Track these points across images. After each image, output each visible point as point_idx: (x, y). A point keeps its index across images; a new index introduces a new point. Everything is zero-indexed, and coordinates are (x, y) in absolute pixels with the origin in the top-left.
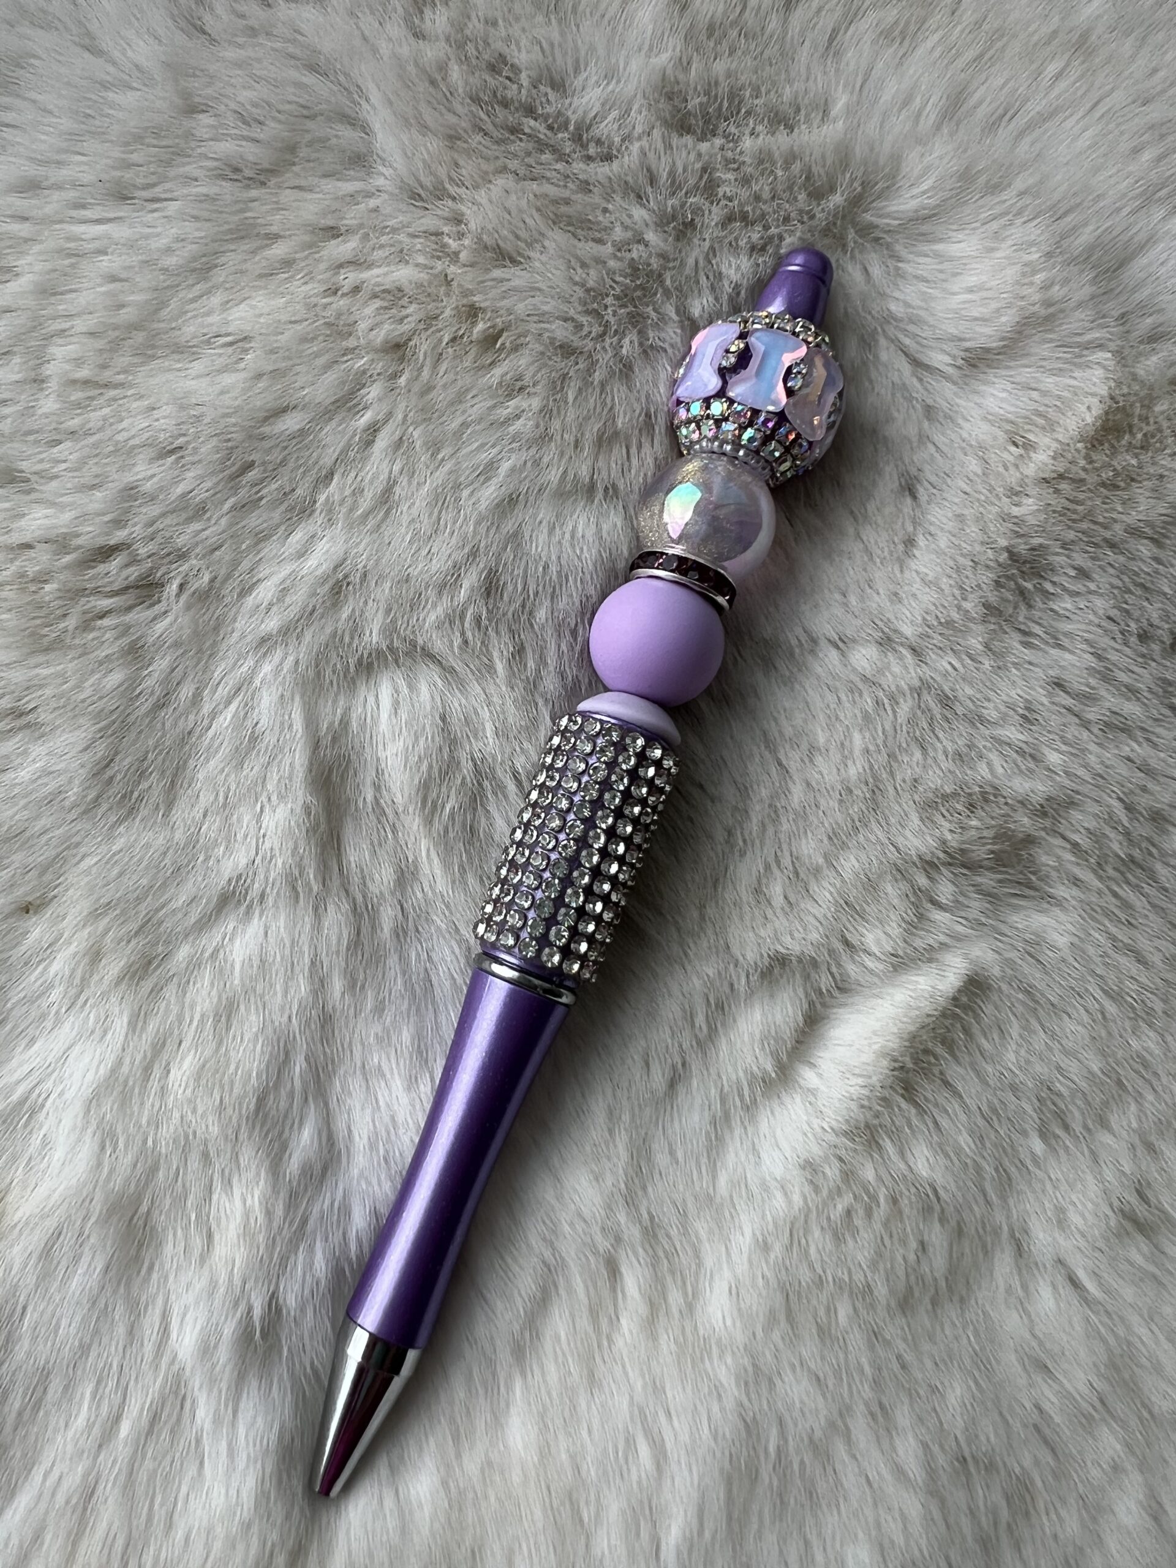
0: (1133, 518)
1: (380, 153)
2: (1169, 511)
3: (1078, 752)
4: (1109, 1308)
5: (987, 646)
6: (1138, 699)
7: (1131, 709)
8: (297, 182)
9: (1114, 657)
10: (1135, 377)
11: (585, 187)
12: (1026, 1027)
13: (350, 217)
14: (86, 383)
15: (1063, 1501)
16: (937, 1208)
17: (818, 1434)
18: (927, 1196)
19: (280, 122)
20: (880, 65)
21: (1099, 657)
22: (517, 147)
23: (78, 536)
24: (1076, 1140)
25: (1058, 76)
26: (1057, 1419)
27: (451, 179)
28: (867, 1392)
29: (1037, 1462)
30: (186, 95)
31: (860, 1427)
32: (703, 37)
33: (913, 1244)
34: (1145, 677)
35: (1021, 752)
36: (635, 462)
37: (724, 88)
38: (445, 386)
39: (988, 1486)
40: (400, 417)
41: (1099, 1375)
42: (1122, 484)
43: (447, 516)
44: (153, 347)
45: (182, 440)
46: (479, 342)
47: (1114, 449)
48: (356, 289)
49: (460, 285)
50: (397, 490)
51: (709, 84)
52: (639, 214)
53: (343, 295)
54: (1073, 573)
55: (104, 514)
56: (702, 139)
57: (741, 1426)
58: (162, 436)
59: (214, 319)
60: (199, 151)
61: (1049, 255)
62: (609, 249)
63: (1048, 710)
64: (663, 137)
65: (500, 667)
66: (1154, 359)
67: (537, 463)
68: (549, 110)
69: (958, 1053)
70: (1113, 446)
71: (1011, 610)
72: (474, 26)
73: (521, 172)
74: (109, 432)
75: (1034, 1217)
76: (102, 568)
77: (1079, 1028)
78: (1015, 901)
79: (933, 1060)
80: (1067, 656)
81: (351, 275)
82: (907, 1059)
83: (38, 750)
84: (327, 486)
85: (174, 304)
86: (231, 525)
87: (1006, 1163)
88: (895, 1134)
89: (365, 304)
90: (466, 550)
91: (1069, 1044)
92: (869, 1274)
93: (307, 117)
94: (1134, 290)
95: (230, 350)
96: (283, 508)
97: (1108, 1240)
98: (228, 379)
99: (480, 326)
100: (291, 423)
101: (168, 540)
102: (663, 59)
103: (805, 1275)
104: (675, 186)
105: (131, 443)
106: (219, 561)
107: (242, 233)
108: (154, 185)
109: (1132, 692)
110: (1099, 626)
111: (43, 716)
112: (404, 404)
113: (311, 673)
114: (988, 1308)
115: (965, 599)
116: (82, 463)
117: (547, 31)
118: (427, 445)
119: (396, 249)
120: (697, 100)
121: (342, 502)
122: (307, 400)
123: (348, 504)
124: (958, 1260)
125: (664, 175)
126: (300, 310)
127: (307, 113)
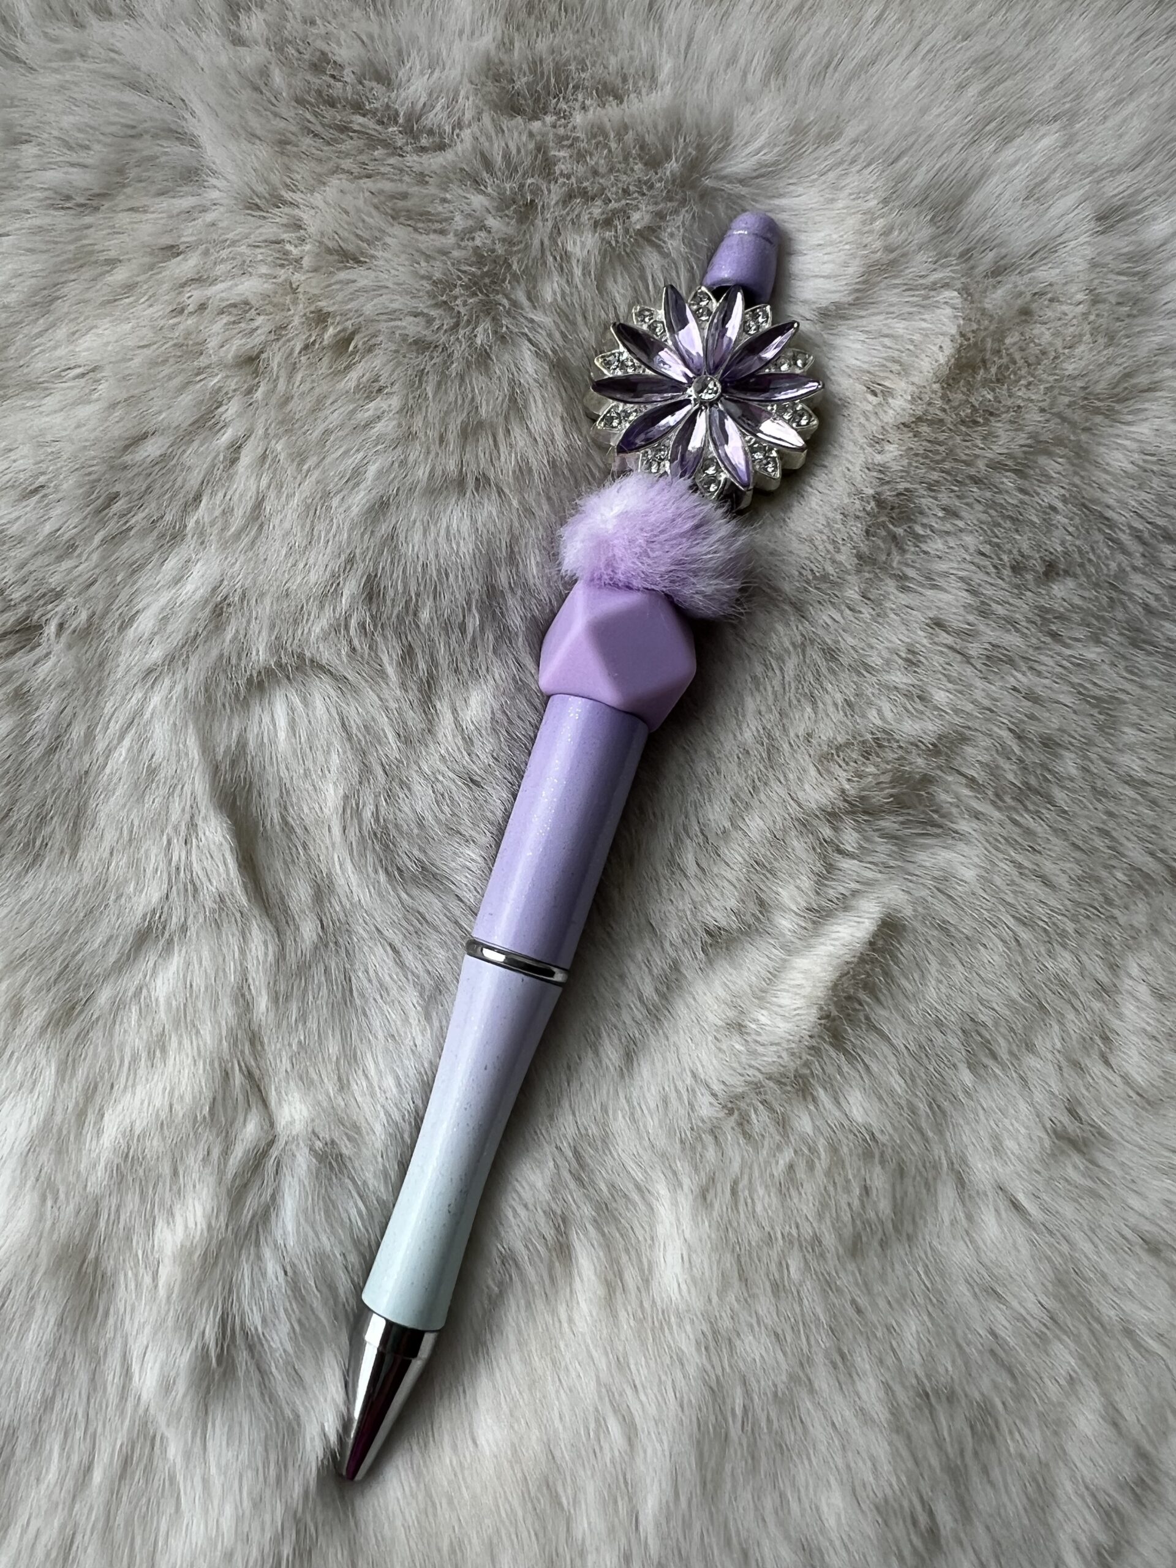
0: (994, 452)
1: (212, 166)
2: (1029, 441)
3: (965, 689)
4: (1051, 1227)
5: (865, 595)
6: (1017, 630)
7: (1011, 640)
8: (130, 204)
9: (988, 591)
10: (983, 312)
11: (421, 178)
12: (944, 962)
13: (188, 233)
15: (1025, 1421)
16: (876, 1151)
17: (781, 1387)
18: (865, 1140)
19: (106, 145)
20: (701, 27)
21: (974, 593)
22: (348, 145)
24: (1003, 1066)
25: (879, 19)
26: (1011, 1342)
27: (285, 184)
28: (825, 1341)
29: (996, 1386)
30: (8, 127)
31: (821, 1376)
32: (522, 15)
33: (857, 1191)
34: (1023, 608)
35: (908, 695)
36: (503, 448)
37: (548, 66)
38: (302, 395)
39: (951, 1416)
40: (261, 432)
41: (1046, 1293)
42: (981, 420)
43: (321, 527)
45: (42, 479)
46: (330, 347)
47: (971, 388)
48: (202, 307)
49: (305, 292)
50: (268, 506)
51: (534, 62)
52: (478, 201)
53: (191, 314)
54: (941, 514)
56: (535, 118)
57: (706, 1391)
58: (22, 476)
59: (61, 352)
60: (28, 182)
61: (885, 201)
62: (451, 239)
63: (931, 651)
64: (493, 119)
65: (390, 670)
66: (1000, 292)
67: (403, 463)
68: (377, 105)
69: (882, 998)
70: (969, 383)
71: (884, 557)
72: (293, 26)
73: (356, 170)
75: (971, 1148)
77: (996, 958)
78: (921, 841)
79: (858, 1007)
80: (943, 595)
81: (196, 293)
82: (832, 1008)
84: (197, 507)
85: (20, 341)
86: (103, 558)
87: (940, 1099)
88: (828, 1084)
89: (213, 322)
90: (343, 557)
91: (987, 975)
92: (815, 1225)
93: (132, 136)
94: (973, 227)
95: (82, 381)
96: (155, 533)
97: (1042, 1160)
98: (84, 412)
99: (331, 331)
100: (152, 449)
101: (41, 582)
102: (486, 42)
103: (754, 1233)
104: (512, 168)
106: (94, 597)
107: (81, 262)
109: (1011, 624)
110: (973, 563)
112: (263, 419)
113: (202, 699)
114: (935, 1243)
115: (838, 551)
117: (364, 23)
118: (292, 457)
119: (238, 261)
120: (524, 80)
121: (212, 524)
122: (165, 423)
123: (219, 525)
124: (902, 1199)
125: (498, 159)
126: (148, 334)
127: (134, 133)
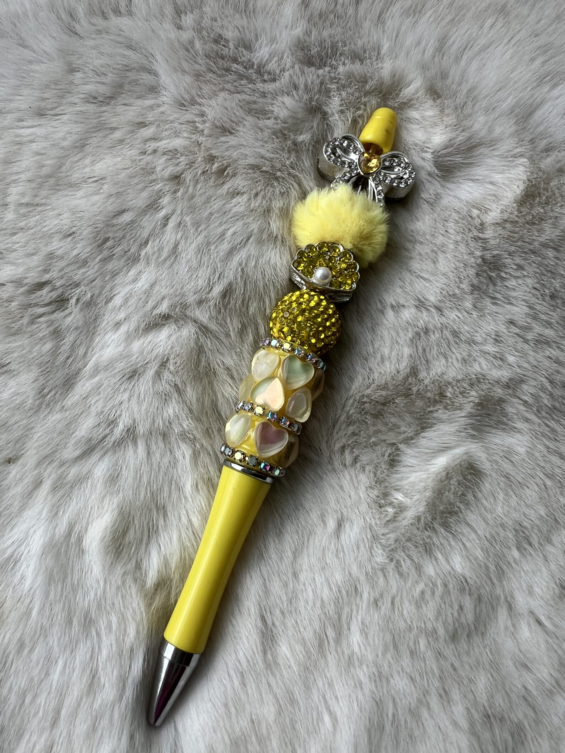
0: (543, 238)
1: (164, 85)
2: (561, 234)
3: (524, 355)
4: (557, 634)
5: (474, 306)
6: (552, 327)
7: (549, 332)
8: (125, 102)
9: (538, 307)
10: (540, 169)
11: (264, 95)
12: (507, 494)
13: (150, 117)
14: (27, 205)
15: (541, 735)
16: (467, 588)
17: (413, 705)
18: (462, 582)
19: (114, 73)
20: (403, 28)
21: (531, 308)
22: (229, 78)
23: (27, 278)
24: (535, 550)
25: (492, 26)
26: (535, 693)
27: (198, 95)
28: (437, 683)
29: (526, 716)
30: (69, 64)
31: (434, 701)
32: (317, 19)
33: (456, 607)
34: (555, 316)
35: (495, 357)
37: (328, 43)
38: (200, 195)
39: (501, 730)
40: (179, 212)
41: (555, 669)
42: (537, 222)
43: (205, 259)
44: (58, 185)
45: (74, 229)
46: (215, 173)
47: (532, 206)
48: (155, 151)
49: (205, 146)
50: (180, 247)
51: (321, 42)
53: (149, 154)
54: (514, 267)
55: (38, 267)
56: (320, 68)
57: (374, 704)
58: (65, 227)
59: (87, 170)
60: (77, 90)
63: (507, 335)
64: (300, 68)
66: (549, 160)
68: (243, 59)
69: (473, 509)
70: (531, 204)
71: (485, 287)
72: (206, 22)
73: (232, 89)
74: (39, 228)
75: (516, 590)
76: (39, 293)
77: (534, 494)
80: (515, 308)
81: (152, 145)
83: (12, 383)
84: (146, 247)
85: (68, 164)
86: (100, 269)
87: (501, 563)
88: (443, 550)
89: (160, 159)
90: (217, 275)
91: (529, 503)
92: (434, 623)
93: (127, 70)
94: (536, 128)
95: (95, 184)
96: (125, 258)
97: (554, 600)
98: (96, 198)
99: (216, 165)
100: (127, 217)
101: (70, 278)
102: (298, 31)
103: (402, 625)
105: (51, 231)
106: (95, 287)
107: (99, 128)
108: (56, 108)
109: (548, 325)
110: (530, 293)
111: (13, 366)
112: (181, 205)
114: (496, 637)
115: (461, 283)
116: (27, 243)
117: (241, 21)
118: (193, 224)
119: (174, 130)
120: (316, 50)
121: (153, 254)
122: (134, 206)
123: (156, 255)
124: (479, 614)
125: (302, 86)
126: (128, 163)
127: (127, 68)
